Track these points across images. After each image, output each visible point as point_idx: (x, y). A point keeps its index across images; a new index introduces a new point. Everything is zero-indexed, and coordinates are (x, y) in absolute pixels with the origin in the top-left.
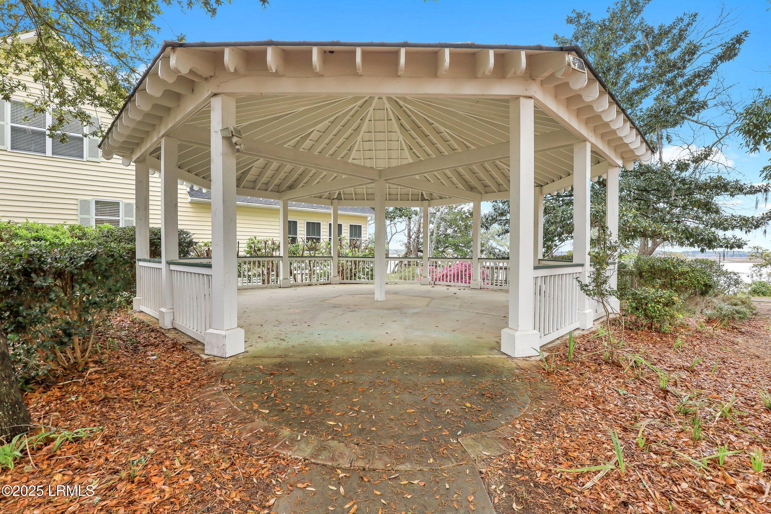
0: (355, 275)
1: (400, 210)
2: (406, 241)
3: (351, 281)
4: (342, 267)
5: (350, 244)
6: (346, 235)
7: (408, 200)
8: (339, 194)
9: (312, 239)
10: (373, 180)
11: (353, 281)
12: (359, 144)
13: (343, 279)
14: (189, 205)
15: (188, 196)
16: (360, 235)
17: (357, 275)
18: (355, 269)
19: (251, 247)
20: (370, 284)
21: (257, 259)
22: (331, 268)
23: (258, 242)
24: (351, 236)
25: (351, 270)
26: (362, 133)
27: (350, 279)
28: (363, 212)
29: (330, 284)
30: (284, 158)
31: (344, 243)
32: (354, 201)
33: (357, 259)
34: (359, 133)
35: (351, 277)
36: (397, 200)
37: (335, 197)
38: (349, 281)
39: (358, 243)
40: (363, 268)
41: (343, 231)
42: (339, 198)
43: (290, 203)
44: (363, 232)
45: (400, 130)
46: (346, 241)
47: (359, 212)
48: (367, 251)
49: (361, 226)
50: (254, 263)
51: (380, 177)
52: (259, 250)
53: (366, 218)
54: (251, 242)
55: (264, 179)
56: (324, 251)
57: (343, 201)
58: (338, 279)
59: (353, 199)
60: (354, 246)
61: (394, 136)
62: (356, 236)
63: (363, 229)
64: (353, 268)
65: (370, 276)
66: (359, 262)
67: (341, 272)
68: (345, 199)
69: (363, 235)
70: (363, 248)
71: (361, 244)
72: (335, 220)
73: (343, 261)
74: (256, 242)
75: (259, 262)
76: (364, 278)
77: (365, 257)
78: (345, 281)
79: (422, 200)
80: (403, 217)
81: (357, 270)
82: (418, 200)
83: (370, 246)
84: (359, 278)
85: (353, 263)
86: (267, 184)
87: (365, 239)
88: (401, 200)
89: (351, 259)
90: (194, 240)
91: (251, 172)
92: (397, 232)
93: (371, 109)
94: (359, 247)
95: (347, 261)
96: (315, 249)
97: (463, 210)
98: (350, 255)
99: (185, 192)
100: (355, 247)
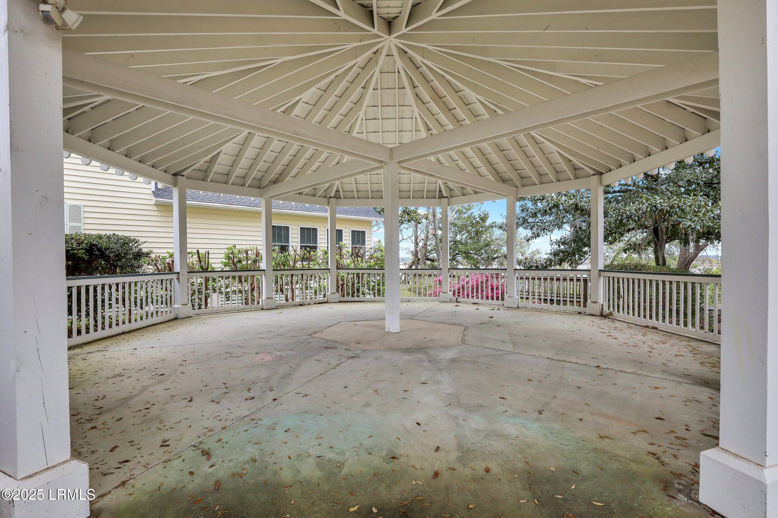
0: (358, 291)
1: (408, 214)
2: (412, 248)
3: (353, 299)
4: (343, 280)
5: (352, 253)
6: (348, 242)
7: (423, 198)
8: (337, 191)
9: (306, 247)
10: (381, 162)
11: (356, 299)
12: (361, 124)
13: (344, 296)
14: (154, 208)
15: (152, 197)
16: (363, 243)
17: (361, 290)
18: (358, 283)
19: (229, 258)
20: (375, 302)
21: (237, 274)
22: (329, 283)
23: (239, 252)
24: (353, 243)
25: (353, 285)
26: (364, 108)
27: (353, 296)
28: (367, 216)
29: (327, 302)
30: (242, 119)
31: (344, 251)
32: (356, 200)
33: (361, 272)
34: (362, 105)
35: (353, 293)
36: (409, 198)
37: (333, 195)
38: (350, 298)
39: (362, 251)
40: (368, 282)
41: (344, 238)
42: (337, 196)
43: (274, 202)
44: (366, 239)
45: (416, 101)
46: (346, 249)
47: (361, 216)
48: (372, 260)
49: (364, 232)
50: (234, 277)
51: (391, 158)
52: (240, 261)
53: (370, 222)
54: (230, 251)
55: (238, 171)
56: (320, 261)
57: (342, 200)
58: (337, 296)
59: (354, 198)
60: (356, 254)
61: (407, 112)
62: (358, 243)
63: (366, 235)
64: (356, 281)
65: (376, 292)
66: (363, 274)
67: (340, 287)
68: (345, 198)
69: (367, 243)
70: (367, 257)
71: (364, 253)
72: (333, 225)
73: (343, 273)
74: (236, 251)
75: (240, 277)
76: (369, 294)
77: (370, 268)
78: (346, 298)
79: (439, 198)
80: (412, 222)
81: (360, 284)
82: (435, 198)
83: (375, 255)
84: (364, 294)
85: (355, 275)
86: (244, 177)
87: (369, 247)
88: (413, 198)
89: (353, 271)
90: (144, 250)
91: (220, 160)
92: (403, 239)
93: (377, 69)
94: (362, 257)
95: (348, 274)
96: (309, 259)
97: (473, 215)
98: (352, 266)
99: (150, 192)
100: (358, 256)
